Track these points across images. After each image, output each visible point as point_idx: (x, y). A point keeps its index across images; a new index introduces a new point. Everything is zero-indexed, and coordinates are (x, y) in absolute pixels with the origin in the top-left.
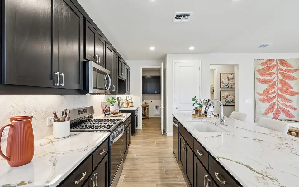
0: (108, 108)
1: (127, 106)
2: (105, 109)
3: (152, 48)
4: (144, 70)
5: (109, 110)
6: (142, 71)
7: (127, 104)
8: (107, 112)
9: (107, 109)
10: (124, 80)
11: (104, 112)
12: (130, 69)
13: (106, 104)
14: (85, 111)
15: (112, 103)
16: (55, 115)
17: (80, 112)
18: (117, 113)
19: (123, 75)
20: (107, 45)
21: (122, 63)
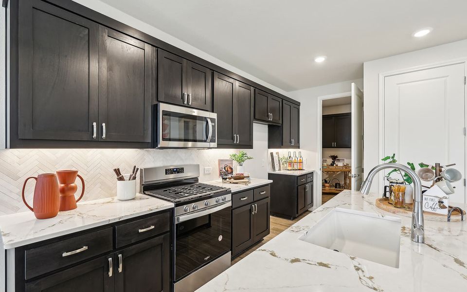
0: (229, 169)
1: (290, 168)
2: (224, 170)
3: (320, 60)
4: (326, 105)
5: (232, 172)
6: (323, 107)
7: (290, 163)
8: (226, 175)
9: (228, 171)
10: (280, 125)
11: (221, 174)
12: (298, 104)
13: (227, 163)
14: (180, 170)
15: (240, 161)
16: (117, 172)
17: (168, 171)
18: (240, 177)
19: (271, 116)
20: (215, 75)
21: (267, 97)
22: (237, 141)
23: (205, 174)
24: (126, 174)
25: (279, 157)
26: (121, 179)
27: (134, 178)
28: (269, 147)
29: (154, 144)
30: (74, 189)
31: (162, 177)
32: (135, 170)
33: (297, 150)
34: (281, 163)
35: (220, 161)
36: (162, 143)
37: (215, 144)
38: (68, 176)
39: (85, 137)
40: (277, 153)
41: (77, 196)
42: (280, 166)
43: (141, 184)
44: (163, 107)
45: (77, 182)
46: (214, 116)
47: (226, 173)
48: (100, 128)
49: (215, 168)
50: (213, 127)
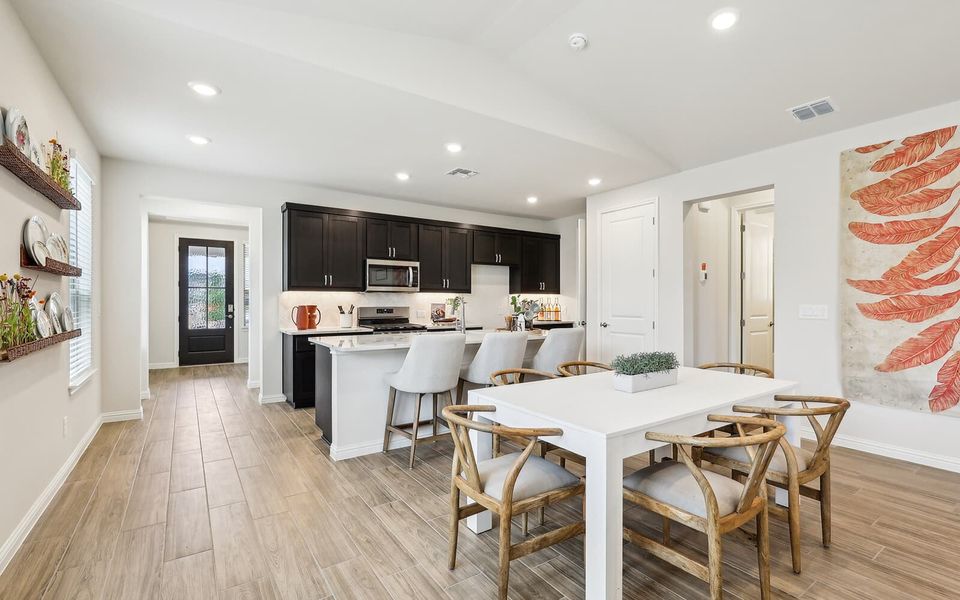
0: (441, 313)
1: (541, 319)
5: (444, 316)
7: (542, 313)
10: (517, 266)
11: (432, 317)
12: (557, 238)
13: (439, 307)
14: (390, 311)
15: (456, 305)
16: (340, 308)
17: (380, 311)
18: (450, 320)
19: (499, 258)
20: (421, 227)
21: (494, 237)
22: (446, 285)
23: (417, 317)
24: (346, 310)
26: (343, 313)
27: (352, 313)
28: (511, 293)
29: (363, 289)
30: (315, 316)
31: (375, 315)
32: (352, 307)
33: (552, 297)
35: (432, 305)
36: (369, 288)
37: (418, 289)
38: (312, 308)
39: (320, 284)
41: (317, 321)
43: (358, 319)
44: (370, 262)
45: (316, 313)
46: (417, 264)
47: (438, 316)
48: (328, 279)
49: (428, 311)
50: (415, 274)
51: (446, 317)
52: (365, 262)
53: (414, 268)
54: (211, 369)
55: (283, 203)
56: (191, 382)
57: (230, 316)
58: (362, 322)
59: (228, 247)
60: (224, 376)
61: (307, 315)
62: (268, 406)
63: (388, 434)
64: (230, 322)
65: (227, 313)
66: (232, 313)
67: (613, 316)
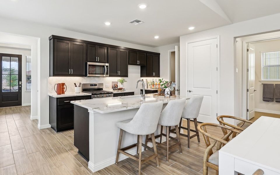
1: (153, 87)
3: (157, 37)
7: (154, 85)
10: (145, 66)
11: (112, 88)
12: (159, 54)
13: (115, 83)
14: (95, 85)
15: (122, 82)
16: (75, 84)
17: (92, 85)
18: (121, 89)
19: (138, 62)
20: (109, 48)
21: (137, 53)
22: (119, 74)
23: (106, 87)
24: (78, 85)
25: (147, 82)
26: (76, 86)
27: (80, 86)
28: (141, 76)
29: (86, 75)
30: (64, 88)
31: (89, 87)
32: (80, 84)
34: (148, 85)
35: (113, 82)
36: (88, 75)
37: (108, 75)
38: (63, 84)
39: (67, 73)
40: (147, 80)
41: (65, 90)
42: (147, 86)
43: (82, 89)
44: (89, 63)
45: (65, 86)
46: (107, 64)
47: (115, 87)
48: (71, 71)
49: (110, 85)
50: (107, 69)
51: (118, 88)
52: (86, 64)
53: (107, 66)
54: (12, 109)
55: (50, 35)
56: (4, 116)
57: (20, 86)
58: (84, 90)
59: (20, 57)
60: (19, 113)
61: (61, 88)
62: (43, 130)
63: (118, 154)
64: (20, 89)
65: (19, 85)
66: (21, 85)
67: (194, 87)
